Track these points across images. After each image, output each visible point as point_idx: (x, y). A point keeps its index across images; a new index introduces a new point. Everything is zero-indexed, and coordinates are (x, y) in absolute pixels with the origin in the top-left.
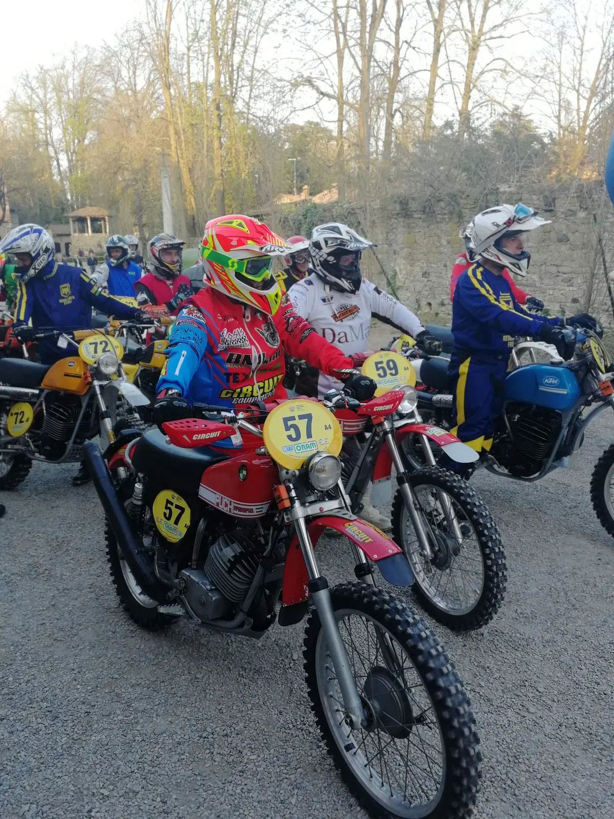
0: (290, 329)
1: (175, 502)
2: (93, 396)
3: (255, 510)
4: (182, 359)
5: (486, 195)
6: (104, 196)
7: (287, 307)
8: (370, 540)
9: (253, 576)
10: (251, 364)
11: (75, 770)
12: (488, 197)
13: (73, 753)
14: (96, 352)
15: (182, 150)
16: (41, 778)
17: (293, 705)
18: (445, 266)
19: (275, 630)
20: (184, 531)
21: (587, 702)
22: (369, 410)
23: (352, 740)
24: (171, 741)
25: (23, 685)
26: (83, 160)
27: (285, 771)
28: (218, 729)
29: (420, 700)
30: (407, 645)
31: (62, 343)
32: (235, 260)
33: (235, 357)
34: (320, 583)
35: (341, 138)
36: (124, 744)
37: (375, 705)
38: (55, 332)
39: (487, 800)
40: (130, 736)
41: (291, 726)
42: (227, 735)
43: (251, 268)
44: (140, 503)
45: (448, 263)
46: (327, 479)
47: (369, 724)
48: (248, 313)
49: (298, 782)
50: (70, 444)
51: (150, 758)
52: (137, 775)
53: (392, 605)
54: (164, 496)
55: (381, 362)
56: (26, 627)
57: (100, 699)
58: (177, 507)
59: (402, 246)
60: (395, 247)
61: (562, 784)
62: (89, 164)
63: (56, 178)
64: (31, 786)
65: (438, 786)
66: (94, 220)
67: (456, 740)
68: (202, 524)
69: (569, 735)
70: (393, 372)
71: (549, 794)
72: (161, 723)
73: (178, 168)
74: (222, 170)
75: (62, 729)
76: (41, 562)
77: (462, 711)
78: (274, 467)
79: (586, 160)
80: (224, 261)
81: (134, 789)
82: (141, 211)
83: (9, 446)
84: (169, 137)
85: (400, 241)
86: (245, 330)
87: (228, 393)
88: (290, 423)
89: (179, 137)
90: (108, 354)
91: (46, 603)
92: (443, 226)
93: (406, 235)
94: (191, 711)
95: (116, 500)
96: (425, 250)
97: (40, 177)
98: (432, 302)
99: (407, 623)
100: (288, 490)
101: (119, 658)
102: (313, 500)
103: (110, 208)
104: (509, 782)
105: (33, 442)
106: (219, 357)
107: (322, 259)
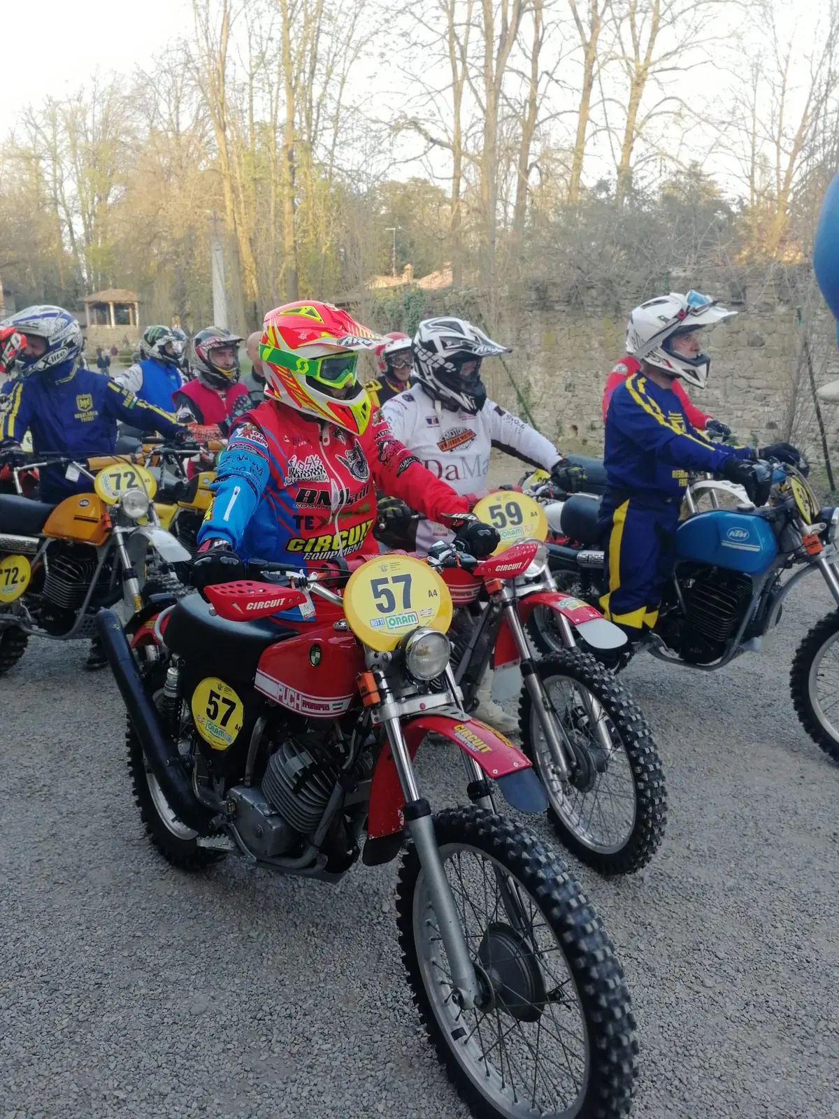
0: (383, 458)
1: (223, 694)
2: (115, 547)
3: (331, 707)
4: (234, 498)
5: (653, 281)
6: (132, 275)
7: (380, 428)
8: (489, 749)
9: (329, 797)
10: (330, 504)
11: (79, 1063)
12: (655, 284)
13: (78, 1040)
14: (118, 487)
15: (240, 213)
17: (381, 974)
18: (597, 376)
19: (358, 871)
20: (235, 734)
21: (785, 974)
22: (489, 570)
23: (462, 1024)
24: (213, 1024)
25: (10, 945)
26: (105, 225)
27: (370, 1066)
28: (278, 1008)
29: (555, 969)
30: (537, 893)
31: (72, 474)
33: (308, 494)
34: (419, 807)
35: (457, 200)
36: (148, 1027)
37: (493, 976)
38: (63, 459)
39: (646, 1107)
40: (156, 1017)
41: (379, 1004)
42: (290, 1016)
43: (327, 370)
44: (174, 695)
45: (601, 373)
46: (430, 665)
47: (485, 1002)
48: (326, 433)
49: (387, 1080)
50: (81, 613)
51: (184, 1048)
52: (166, 1071)
53: (518, 838)
54: (208, 686)
55: (499, 507)
56: (16, 865)
57: (116, 966)
58: (225, 701)
59: (538, 348)
60: (529, 349)
61: (748, 1085)
62: (113, 231)
63: (68, 248)
64: (19, 1086)
65: (579, 1087)
66: (119, 307)
67: (604, 1024)
68: (259, 725)
69: (759, 1018)
70: (516, 519)
71: (730, 1098)
72: (200, 1000)
73: (234, 239)
74: (295, 242)
75: (63, 1007)
76: (38, 775)
77: (612, 985)
78: (358, 647)
79: (788, 237)
80: (290, 362)
81: (161, 1090)
82: (183, 295)
84: (223, 195)
85: (536, 342)
86: (322, 458)
87: (297, 544)
88: (380, 587)
89: (237, 196)
90: (135, 490)
91: (44, 832)
92: (595, 322)
93: (544, 333)
94: (242, 983)
95: (142, 691)
96: (569, 354)
97: (46, 248)
98: (578, 425)
99: (538, 863)
100: (378, 680)
101: (143, 909)
102: (410, 691)
103: (141, 290)
104: (676, 1082)
105: (30, 610)
106: (286, 495)
107: (436, 366)
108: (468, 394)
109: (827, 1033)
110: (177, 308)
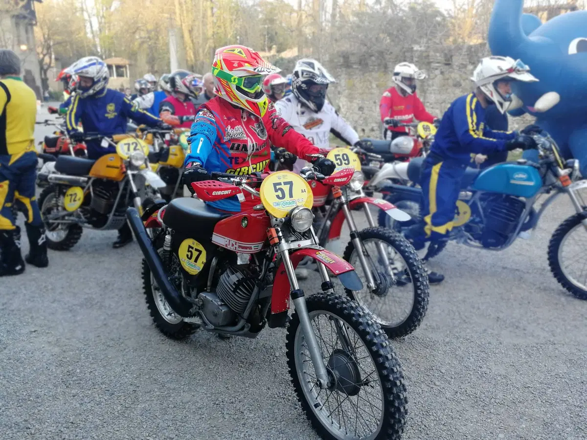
0: (275, 127)
1: (195, 247)
2: (127, 183)
3: (253, 247)
4: (201, 143)
5: (404, 52)
6: (125, 50)
7: (272, 112)
8: (333, 262)
9: (251, 294)
10: (247, 151)
11: (128, 426)
12: (406, 54)
13: (126, 415)
14: (129, 150)
15: (184, 16)
16: (105, 431)
17: (277, 384)
18: (375, 103)
19: (266, 331)
20: (202, 266)
21: (474, 379)
22: (331, 181)
23: (319, 401)
24: (194, 407)
25: (88, 375)
26: (110, 22)
27: (273, 423)
28: (226, 399)
29: (367, 366)
30: (359, 329)
31: (105, 144)
32: (236, 77)
33: (236, 145)
34: (299, 292)
35: (300, 10)
36: (161, 409)
37: (336, 374)
38: (99, 136)
39: (409, 438)
40: (165, 404)
41: (276, 396)
42: (232, 403)
43: (247, 83)
44: (169, 249)
45: (377, 101)
46: (303, 225)
47: (332, 386)
48: (245, 115)
49: (282, 429)
50: (111, 216)
51: (180, 417)
52: (172, 428)
53: (348, 304)
54: (186, 244)
55: (339, 155)
56: (87, 338)
57: (143, 383)
58: (196, 250)
59: (344, 88)
60: (339, 89)
61: (457, 427)
62: (114, 25)
63: (90, 35)
64: (98, 436)
65: (378, 423)
66: (118, 67)
67: (391, 389)
68: (214, 262)
69: (462, 398)
70: (346, 162)
71: (449, 433)
72: (187, 397)
73: (181, 29)
74: (213, 32)
75: (117, 401)
76: (94, 296)
77: (395, 370)
78: (267, 217)
79: (473, 32)
80: (228, 78)
81: (170, 436)
82: (153, 61)
83: (66, 218)
85: (343, 85)
86: (242, 127)
87: (231, 171)
88: (278, 187)
89: (182, 7)
90: (138, 152)
91: (100, 323)
92: (375, 75)
93: (347, 80)
94: (207, 389)
95: (152, 248)
96: (360, 91)
97: (77, 35)
98: (365, 128)
99: (359, 315)
100: (277, 232)
101: (154, 357)
102: (293, 239)
103: (130, 58)
104: (423, 427)
105: (84, 215)
106: (225, 146)
107: (298, 85)
108: (313, 102)
109: (495, 404)
110: (150, 68)
